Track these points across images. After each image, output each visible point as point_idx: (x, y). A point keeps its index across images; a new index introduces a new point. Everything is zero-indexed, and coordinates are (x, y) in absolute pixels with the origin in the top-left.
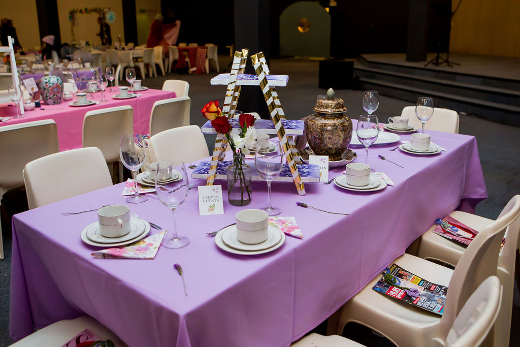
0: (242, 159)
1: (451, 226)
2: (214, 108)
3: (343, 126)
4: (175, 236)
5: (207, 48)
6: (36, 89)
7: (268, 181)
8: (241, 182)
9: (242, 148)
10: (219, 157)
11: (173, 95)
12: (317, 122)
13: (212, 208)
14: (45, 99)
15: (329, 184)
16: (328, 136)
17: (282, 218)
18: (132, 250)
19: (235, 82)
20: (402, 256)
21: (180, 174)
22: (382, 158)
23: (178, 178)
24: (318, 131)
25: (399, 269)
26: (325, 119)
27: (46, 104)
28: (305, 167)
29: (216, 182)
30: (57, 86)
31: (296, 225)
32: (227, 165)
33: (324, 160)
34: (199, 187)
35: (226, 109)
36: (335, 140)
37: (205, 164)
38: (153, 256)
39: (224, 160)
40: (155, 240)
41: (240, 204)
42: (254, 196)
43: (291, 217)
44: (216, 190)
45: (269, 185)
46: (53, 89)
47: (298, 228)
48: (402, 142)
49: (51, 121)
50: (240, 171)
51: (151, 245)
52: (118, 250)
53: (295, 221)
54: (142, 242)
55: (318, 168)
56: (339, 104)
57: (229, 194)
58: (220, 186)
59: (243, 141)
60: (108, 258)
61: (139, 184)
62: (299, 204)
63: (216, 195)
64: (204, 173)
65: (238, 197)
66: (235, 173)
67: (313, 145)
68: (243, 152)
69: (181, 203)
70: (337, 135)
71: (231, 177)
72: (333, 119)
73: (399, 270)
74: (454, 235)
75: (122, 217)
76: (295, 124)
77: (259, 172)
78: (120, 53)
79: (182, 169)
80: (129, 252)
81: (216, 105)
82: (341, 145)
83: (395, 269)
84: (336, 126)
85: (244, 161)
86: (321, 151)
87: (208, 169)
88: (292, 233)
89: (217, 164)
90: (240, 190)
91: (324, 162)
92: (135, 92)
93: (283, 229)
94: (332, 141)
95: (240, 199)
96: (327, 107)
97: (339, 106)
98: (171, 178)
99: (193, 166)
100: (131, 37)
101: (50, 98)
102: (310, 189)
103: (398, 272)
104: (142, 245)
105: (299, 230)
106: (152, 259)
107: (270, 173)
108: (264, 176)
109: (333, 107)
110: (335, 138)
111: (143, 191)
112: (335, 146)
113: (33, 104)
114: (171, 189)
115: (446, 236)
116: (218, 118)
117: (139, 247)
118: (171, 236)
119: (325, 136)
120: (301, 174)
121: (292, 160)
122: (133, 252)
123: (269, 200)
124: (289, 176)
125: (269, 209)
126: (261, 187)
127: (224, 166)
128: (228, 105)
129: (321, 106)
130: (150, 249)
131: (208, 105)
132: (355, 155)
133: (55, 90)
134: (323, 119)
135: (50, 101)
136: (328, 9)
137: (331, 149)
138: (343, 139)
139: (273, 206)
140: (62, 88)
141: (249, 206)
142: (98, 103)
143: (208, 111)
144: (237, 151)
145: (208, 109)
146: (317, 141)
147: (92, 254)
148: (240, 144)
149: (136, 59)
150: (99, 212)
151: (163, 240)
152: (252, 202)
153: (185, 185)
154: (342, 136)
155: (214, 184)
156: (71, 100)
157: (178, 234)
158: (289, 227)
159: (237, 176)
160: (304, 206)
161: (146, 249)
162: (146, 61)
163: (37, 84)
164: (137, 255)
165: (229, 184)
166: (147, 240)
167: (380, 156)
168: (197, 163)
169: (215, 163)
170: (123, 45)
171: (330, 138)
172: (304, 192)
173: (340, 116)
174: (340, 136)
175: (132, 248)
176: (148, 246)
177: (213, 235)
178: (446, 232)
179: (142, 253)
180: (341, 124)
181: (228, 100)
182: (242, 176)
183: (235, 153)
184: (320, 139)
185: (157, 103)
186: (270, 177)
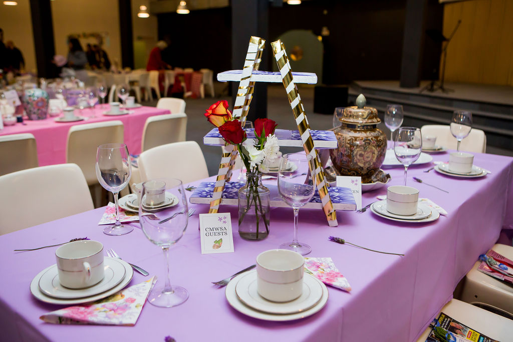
0: (257, 179)
1: (499, 263)
2: (221, 109)
3: (378, 141)
4: (168, 287)
5: (202, 73)
6: (18, 103)
7: (294, 208)
8: (256, 209)
9: (259, 164)
10: (226, 176)
11: (168, 112)
12: (344, 135)
13: (218, 243)
14: (29, 115)
15: (363, 212)
16: (360, 152)
17: (315, 259)
18: (104, 309)
19: (249, 77)
20: (449, 302)
21: (176, 197)
22: (419, 181)
23: (172, 203)
24: (346, 147)
25: (449, 319)
26: (356, 131)
27: (30, 119)
28: (334, 190)
29: (222, 209)
30: (42, 100)
31: (337, 270)
32: (235, 186)
33: (355, 182)
34: (201, 215)
35: (237, 113)
36: (368, 157)
37: (207, 186)
38: (133, 321)
39: (231, 181)
40: (138, 294)
41: (255, 238)
42: (274, 227)
43: (327, 258)
44: (223, 220)
45: (296, 214)
46: (37, 103)
47: (342, 276)
48: (435, 163)
49: (30, 136)
50: (255, 194)
51: (133, 301)
52: (82, 309)
53: (332, 264)
54: (119, 296)
55: (350, 192)
56: (372, 113)
57: (240, 223)
58: (228, 215)
59: (260, 155)
60: (66, 324)
61: (122, 210)
62: (333, 239)
63: (223, 225)
64: (206, 197)
65: (252, 229)
66: (248, 198)
67: (338, 163)
68: (260, 169)
69: (177, 241)
70: (370, 152)
71: (244, 203)
72: (365, 131)
73: (450, 322)
74: (504, 275)
75: (91, 260)
76: (325, 135)
77: (284, 196)
78: (116, 76)
79: (179, 190)
80: (98, 314)
81: (224, 105)
82: (374, 164)
83: (444, 320)
84: (369, 140)
85: (260, 181)
86: (349, 171)
87: (210, 191)
88: (335, 284)
89: (223, 185)
90: (255, 219)
91: (356, 184)
92: (127, 109)
93: (319, 277)
94: (363, 159)
95: (255, 231)
96: (357, 117)
97: (372, 115)
98: (163, 202)
99: (190, 188)
100: (128, 62)
101: (34, 113)
102: (343, 219)
103: (449, 323)
104: (119, 301)
105: (344, 279)
106: (132, 325)
107: (297, 198)
108: (289, 201)
109: (365, 116)
110: (367, 155)
111: (126, 218)
112: (367, 165)
113: (14, 119)
114: (163, 218)
115: (495, 276)
116: (227, 123)
117: (115, 305)
118: (162, 285)
119: (355, 153)
120: (333, 200)
121: (321, 181)
122: (104, 314)
123: (295, 233)
124: (317, 202)
125: (295, 246)
126: (284, 216)
127: (232, 188)
128: (240, 107)
129: (350, 116)
130: (130, 308)
131: (215, 106)
132: (388, 176)
133: (40, 104)
134: (352, 131)
135: (34, 116)
136: (320, 38)
137: (362, 168)
138: (377, 156)
139: (300, 242)
140: (48, 102)
141: (267, 240)
142: (86, 119)
143: (213, 114)
144: (251, 168)
145: (214, 110)
146: (345, 159)
147: (42, 318)
148: (256, 158)
149: (132, 83)
150: (58, 251)
151: (150, 292)
152: (270, 236)
153: (181, 213)
154: (376, 152)
155: (218, 212)
156: (57, 115)
157: (172, 284)
158: (328, 274)
159: (250, 201)
160: (340, 242)
161: (124, 308)
162: (142, 84)
163: (21, 98)
164: (109, 318)
165: (240, 211)
166: (126, 293)
167: (415, 179)
168: (197, 184)
169: (221, 184)
170: (120, 69)
171: (361, 155)
172: (335, 222)
173: (373, 128)
174: (373, 153)
175: (104, 306)
176: (128, 303)
177: (222, 285)
178: (494, 271)
179: (117, 316)
180: (375, 137)
181: (240, 101)
182: (257, 201)
183: (249, 170)
184: (349, 156)
185: (150, 119)
186: (297, 204)
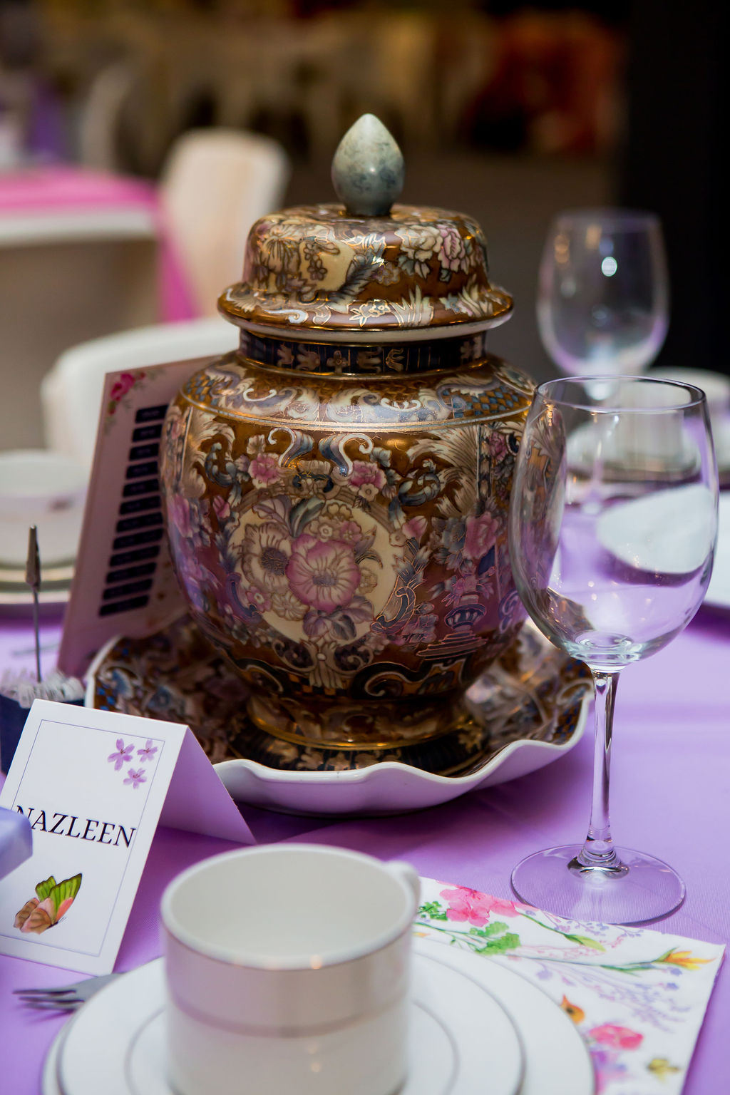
3: (401, 465)
33: (135, 763)
36: (325, 580)
82: (389, 628)
91: (136, 777)
94: (295, 589)
109: (336, 282)
110: (314, 565)
119: (237, 537)
154: (388, 548)
174: (362, 551)
180: (382, 438)
